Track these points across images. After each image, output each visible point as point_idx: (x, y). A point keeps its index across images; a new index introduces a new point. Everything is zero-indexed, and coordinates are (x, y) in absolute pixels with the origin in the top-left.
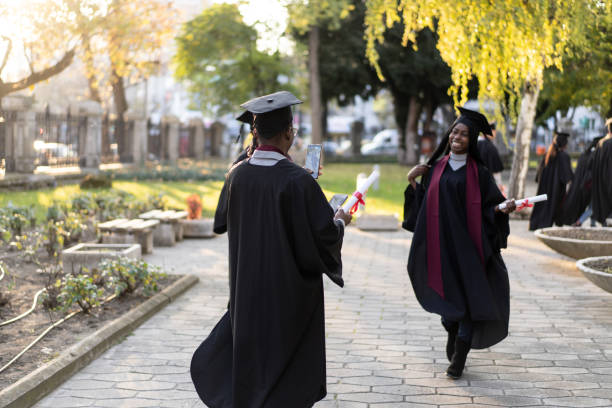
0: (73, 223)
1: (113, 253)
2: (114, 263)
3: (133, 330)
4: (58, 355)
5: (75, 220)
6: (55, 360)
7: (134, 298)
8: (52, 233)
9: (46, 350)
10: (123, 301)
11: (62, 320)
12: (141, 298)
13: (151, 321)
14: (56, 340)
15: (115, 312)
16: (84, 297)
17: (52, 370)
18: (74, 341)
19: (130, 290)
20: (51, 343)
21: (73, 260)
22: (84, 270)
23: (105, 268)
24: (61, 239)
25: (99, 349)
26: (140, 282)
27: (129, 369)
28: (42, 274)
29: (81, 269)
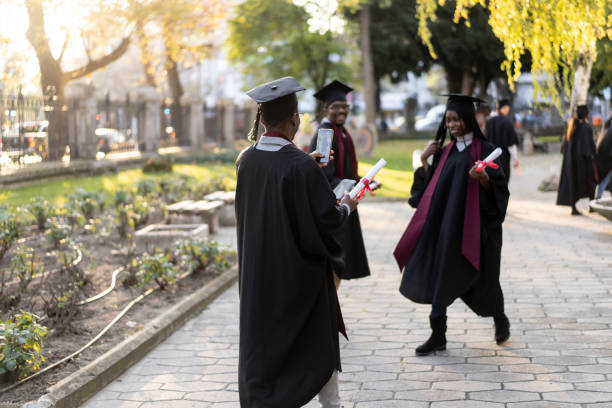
0: (141, 206)
1: (185, 234)
2: (187, 242)
3: (208, 304)
4: (142, 328)
5: (143, 203)
6: (140, 333)
7: (205, 275)
8: (123, 216)
9: (131, 324)
10: (196, 278)
11: (141, 297)
12: (213, 275)
13: (223, 296)
14: (138, 315)
15: (189, 289)
16: (160, 275)
17: (138, 341)
18: (155, 316)
19: (201, 267)
20: (134, 318)
21: (146, 241)
22: (158, 250)
23: (178, 247)
24: (131, 222)
25: (178, 322)
26: (211, 260)
27: (208, 339)
28: (116, 256)
29: (154, 249)
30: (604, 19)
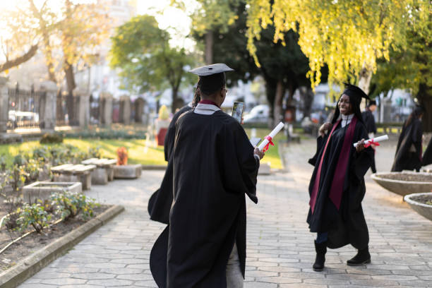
0: (32, 167)
1: (60, 188)
2: (61, 197)
3: (74, 245)
4: (14, 265)
5: (34, 165)
6: (12, 268)
7: (76, 222)
8: (16, 174)
9: (6, 261)
10: (66, 224)
11: (20, 238)
12: (81, 222)
13: (87, 239)
14: (14, 253)
15: (60, 233)
16: (37, 220)
17: (9, 276)
18: (28, 254)
19: (72, 215)
20: (10, 255)
21: (31, 194)
22: (39, 200)
23: (53, 199)
24: (23, 179)
25: (47, 260)
26: (80, 210)
27: (69, 275)
28: (7, 204)
29: (36, 200)
30: (381, 44)
